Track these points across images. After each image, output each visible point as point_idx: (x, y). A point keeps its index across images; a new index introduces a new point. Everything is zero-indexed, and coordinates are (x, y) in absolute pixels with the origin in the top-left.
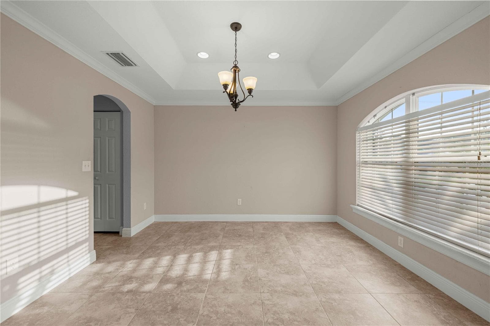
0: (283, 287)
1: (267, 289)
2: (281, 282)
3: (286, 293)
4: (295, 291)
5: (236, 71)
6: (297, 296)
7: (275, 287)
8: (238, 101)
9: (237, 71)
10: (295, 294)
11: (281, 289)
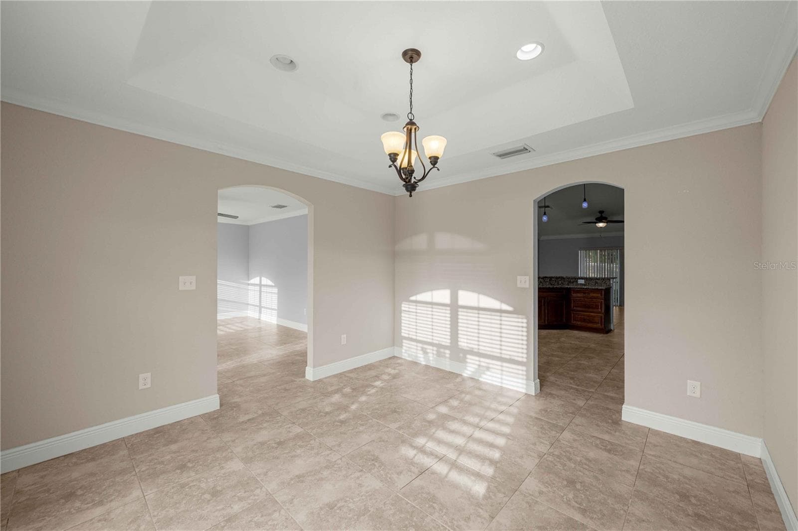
0: (322, 479)
1: (340, 464)
2: (330, 483)
3: (313, 473)
4: (303, 482)
5: (411, 130)
6: (297, 476)
7: (332, 471)
8: (415, 180)
9: (413, 131)
10: (300, 478)
11: (322, 474)
